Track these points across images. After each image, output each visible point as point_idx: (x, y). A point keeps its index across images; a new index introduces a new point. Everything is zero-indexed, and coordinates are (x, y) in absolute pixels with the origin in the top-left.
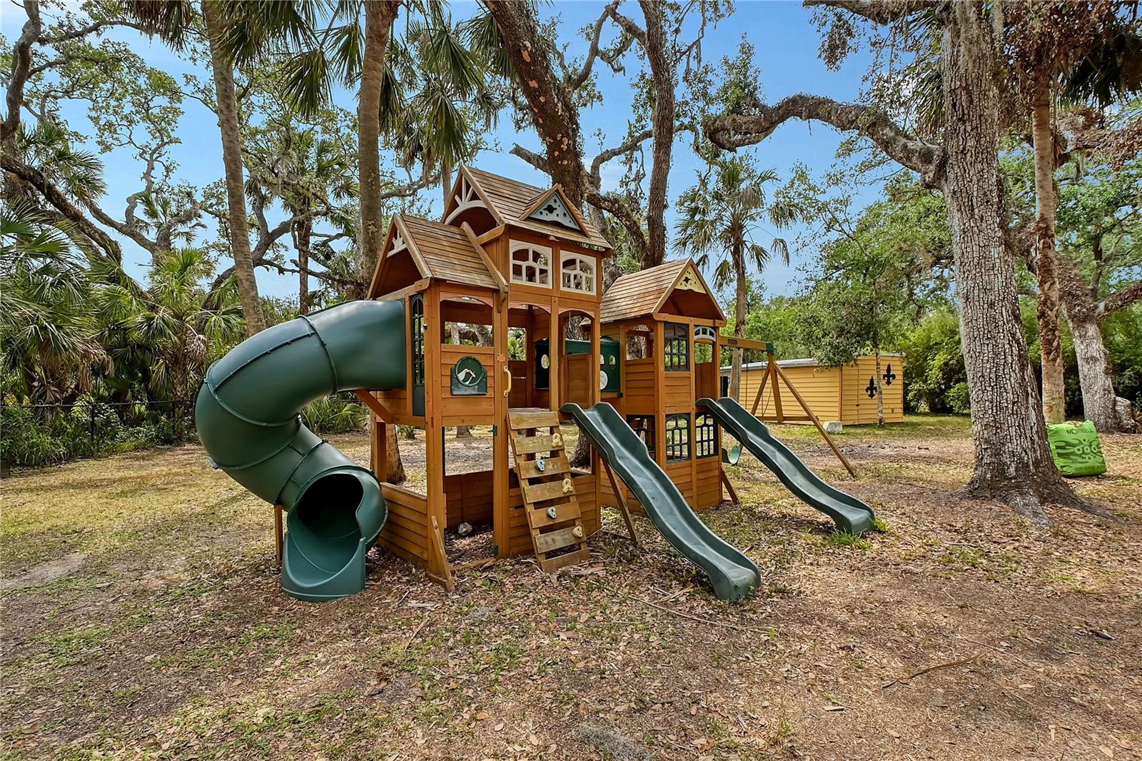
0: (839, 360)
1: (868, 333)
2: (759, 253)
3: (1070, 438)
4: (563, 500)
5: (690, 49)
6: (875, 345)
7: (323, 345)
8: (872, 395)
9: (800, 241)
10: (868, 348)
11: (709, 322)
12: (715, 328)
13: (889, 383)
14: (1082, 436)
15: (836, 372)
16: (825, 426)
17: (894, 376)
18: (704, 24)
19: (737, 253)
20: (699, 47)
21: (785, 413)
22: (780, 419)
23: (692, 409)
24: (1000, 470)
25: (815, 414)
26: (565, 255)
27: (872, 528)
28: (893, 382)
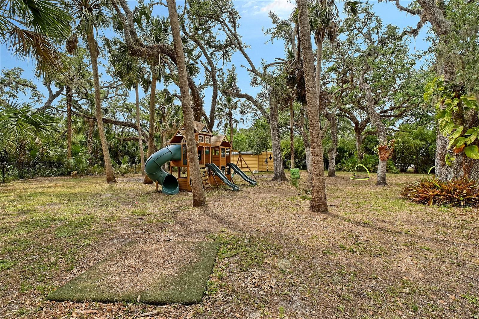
0: (257, 153)
1: (264, 146)
2: (236, 121)
3: (294, 171)
4: (207, 180)
5: (220, 70)
6: (266, 149)
7: (171, 153)
8: (266, 163)
9: (247, 119)
10: (265, 150)
11: (229, 148)
12: (230, 149)
13: (270, 160)
14: (296, 171)
15: (257, 156)
16: (254, 172)
17: (272, 158)
18: (223, 64)
19: (230, 121)
20: (222, 70)
21: (243, 167)
22: (242, 168)
23: (226, 165)
24: (277, 176)
25: (249, 167)
26: (206, 137)
27: (256, 184)
28: (272, 159)
